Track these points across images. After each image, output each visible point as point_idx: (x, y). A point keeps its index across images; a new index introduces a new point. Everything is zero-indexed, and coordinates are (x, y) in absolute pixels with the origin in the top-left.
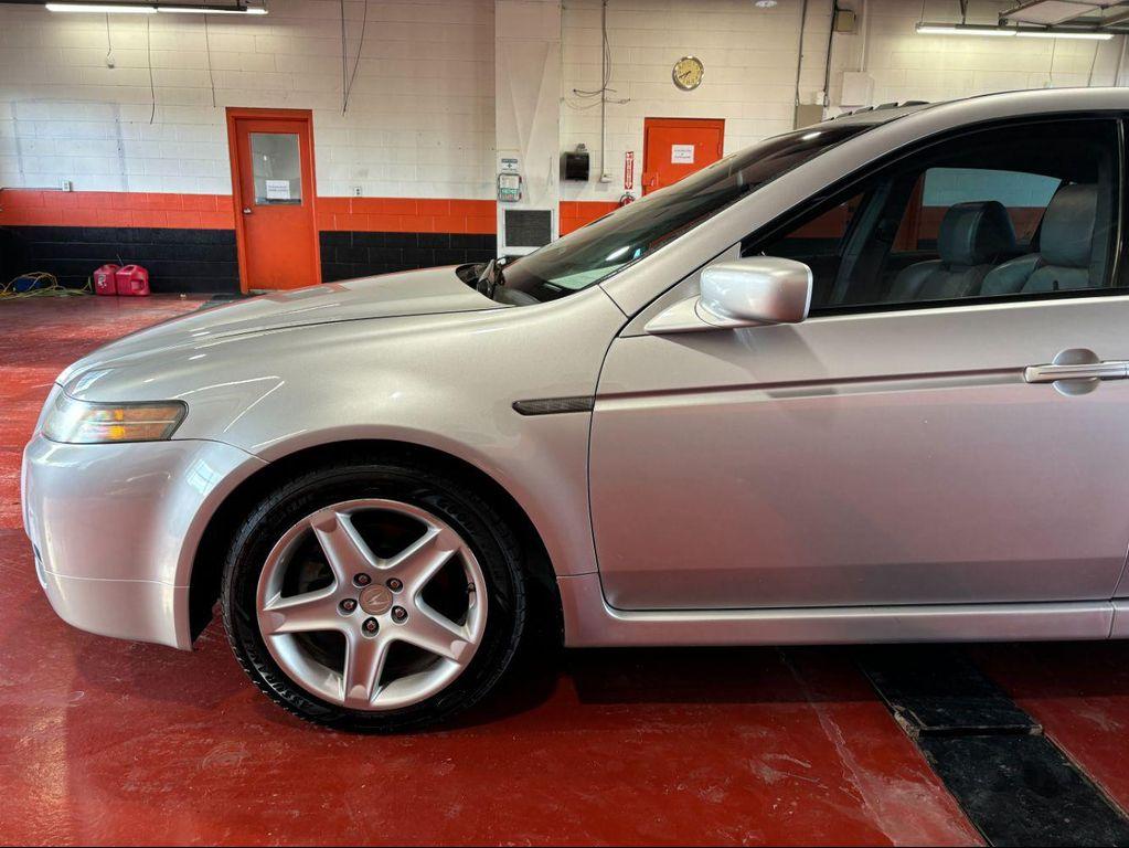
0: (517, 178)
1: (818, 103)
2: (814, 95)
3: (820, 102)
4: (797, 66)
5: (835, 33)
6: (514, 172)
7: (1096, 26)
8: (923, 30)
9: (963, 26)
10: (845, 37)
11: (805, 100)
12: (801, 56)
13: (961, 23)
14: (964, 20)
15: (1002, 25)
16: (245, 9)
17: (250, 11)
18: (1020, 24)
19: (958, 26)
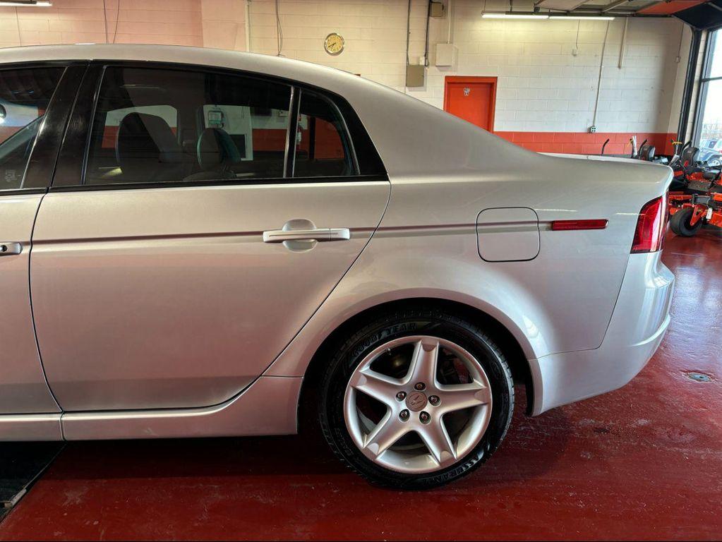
0: (220, 114)
1: (421, 64)
2: (418, 59)
3: (422, 63)
4: (406, 39)
5: (431, 19)
6: (218, 110)
7: (600, 11)
8: (486, 16)
9: (511, 13)
10: (437, 20)
11: (413, 62)
12: (408, 33)
13: (509, 10)
14: (511, 8)
15: (536, 12)
16: (35, 3)
17: (39, 4)
18: (551, 11)
19: (507, 13)
